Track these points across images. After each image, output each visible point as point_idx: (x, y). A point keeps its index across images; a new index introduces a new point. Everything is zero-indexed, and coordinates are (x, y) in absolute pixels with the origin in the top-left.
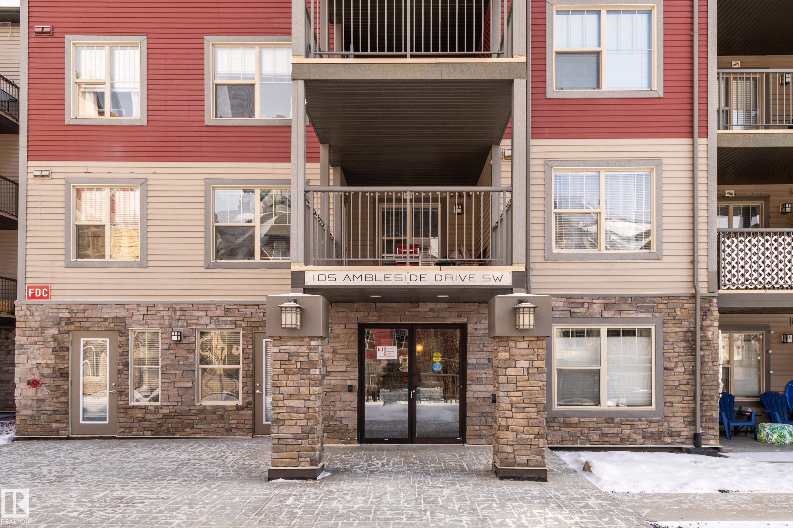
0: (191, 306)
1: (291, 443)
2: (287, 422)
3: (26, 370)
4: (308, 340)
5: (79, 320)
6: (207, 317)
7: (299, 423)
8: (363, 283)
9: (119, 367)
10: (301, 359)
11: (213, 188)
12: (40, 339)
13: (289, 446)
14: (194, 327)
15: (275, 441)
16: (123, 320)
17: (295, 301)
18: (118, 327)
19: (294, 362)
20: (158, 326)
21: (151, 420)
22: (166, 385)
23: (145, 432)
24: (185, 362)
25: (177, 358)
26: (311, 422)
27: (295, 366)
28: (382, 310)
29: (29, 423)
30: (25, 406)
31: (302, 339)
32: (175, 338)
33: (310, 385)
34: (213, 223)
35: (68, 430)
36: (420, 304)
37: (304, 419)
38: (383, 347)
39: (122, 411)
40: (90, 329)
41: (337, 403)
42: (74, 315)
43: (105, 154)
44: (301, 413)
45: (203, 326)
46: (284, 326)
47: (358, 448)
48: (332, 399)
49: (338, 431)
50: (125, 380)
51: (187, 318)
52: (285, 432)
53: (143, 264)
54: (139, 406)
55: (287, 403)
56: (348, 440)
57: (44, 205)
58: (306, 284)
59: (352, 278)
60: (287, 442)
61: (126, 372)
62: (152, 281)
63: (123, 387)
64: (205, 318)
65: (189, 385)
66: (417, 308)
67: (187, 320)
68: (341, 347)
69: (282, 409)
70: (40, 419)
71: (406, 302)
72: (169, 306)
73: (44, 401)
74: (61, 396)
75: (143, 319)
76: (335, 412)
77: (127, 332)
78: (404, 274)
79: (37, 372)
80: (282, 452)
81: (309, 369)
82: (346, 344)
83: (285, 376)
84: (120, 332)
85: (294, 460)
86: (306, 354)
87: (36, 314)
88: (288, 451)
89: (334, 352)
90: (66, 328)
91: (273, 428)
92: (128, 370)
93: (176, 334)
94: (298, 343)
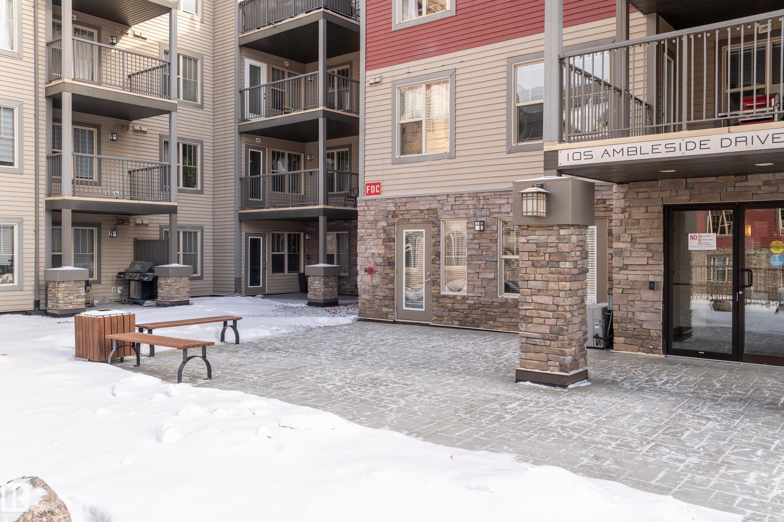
0: (493, 194)
1: (539, 344)
2: (535, 320)
3: (364, 258)
4: (557, 228)
5: (402, 213)
6: (508, 205)
7: (548, 322)
8: (626, 158)
9: (432, 257)
10: (550, 250)
11: (515, 66)
12: (374, 231)
13: (537, 346)
14: (496, 216)
15: (524, 340)
16: (435, 211)
17: (542, 186)
18: (431, 218)
19: (542, 254)
20: (464, 216)
21: (459, 310)
22: (472, 275)
23: (454, 322)
24: (488, 253)
25: (481, 248)
26: (561, 322)
27: (543, 258)
28: (695, 187)
29: (367, 306)
30: (365, 291)
31: (550, 227)
32: (477, 228)
33: (559, 280)
34: (514, 104)
35: (394, 315)
36: (749, 176)
37: (553, 318)
38: (697, 234)
39: (435, 299)
40: (410, 221)
41: (636, 302)
42: (398, 208)
43: (422, 52)
44: (550, 311)
45: (504, 215)
46: (525, 214)
47: (663, 360)
48: (631, 297)
49: (637, 337)
50: (437, 269)
51: (490, 207)
52: (533, 331)
53: (452, 155)
54: (448, 295)
55: (535, 298)
56: (650, 349)
57: (377, 109)
58: (559, 165)
59: (611, 153)
60: (534, 341)
61: (437, 262)
62: (459, 171)
63: (435, 276)
64: (506, 206)
65: (492, 276)
66: (745, 181)
67: (489, 209)
68: (641, 235)
69: (530, 306)
70: (374, 303)
71: (729, 175)
72: (474, 195)
73: (377, 287)
74: (389, 283)
75: (452, 209)
76: (634, 313)
77: (438, 222)
78: (677, 142)
79: (372, 260)
80: (530, 352)
81: (559, 262)
82: (648, 231)
83: (533, 268)
84: (433, 223)
85: (543, 363)
86: (555, 245)
87: (371, 208)
88: (536, 352)
89: (633, 241)
90: (392, 221)
91: (521, 326)
92: (440, 260)
93: (479, 223)
94: (547, 232)
